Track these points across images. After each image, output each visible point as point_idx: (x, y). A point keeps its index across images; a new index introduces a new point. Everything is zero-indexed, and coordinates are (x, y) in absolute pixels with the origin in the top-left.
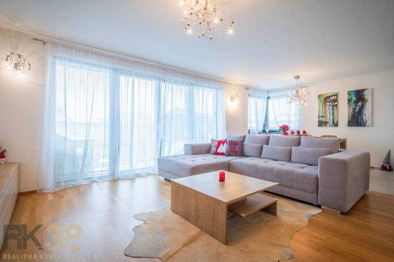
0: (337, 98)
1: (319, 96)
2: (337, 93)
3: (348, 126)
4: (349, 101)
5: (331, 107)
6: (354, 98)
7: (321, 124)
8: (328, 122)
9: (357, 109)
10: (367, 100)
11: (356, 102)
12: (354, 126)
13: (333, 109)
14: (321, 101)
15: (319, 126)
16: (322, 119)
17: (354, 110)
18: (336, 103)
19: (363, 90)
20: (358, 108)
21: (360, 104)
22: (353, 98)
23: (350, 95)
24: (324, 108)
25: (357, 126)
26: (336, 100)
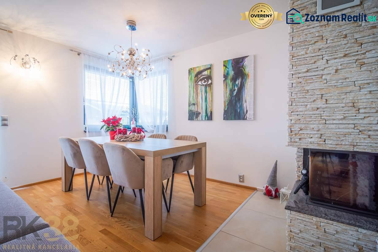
0: (210, 72)
1: (190, 72)
2: (211, 65)
3: (225, 119)
4: (226, 77)
5: (203, 88)
6: (232, 73)
7: (193, 116)
8: (200, 113)
9: (235, 90)
10: (248, 76)
11: (234, 80)
12: (231, 119)
13: (206, 92)
14: (191, 79)
15: (189, 119)
16: (193, 108)
17: (232, 91)
18: (210, 82)
19: (243, 58)
20: (236, 88)
21: (238, 82)
22: (230, 72)
23: (226, 67)
24: (195, 90)
25: (235, 119)
26: (209, 77)
